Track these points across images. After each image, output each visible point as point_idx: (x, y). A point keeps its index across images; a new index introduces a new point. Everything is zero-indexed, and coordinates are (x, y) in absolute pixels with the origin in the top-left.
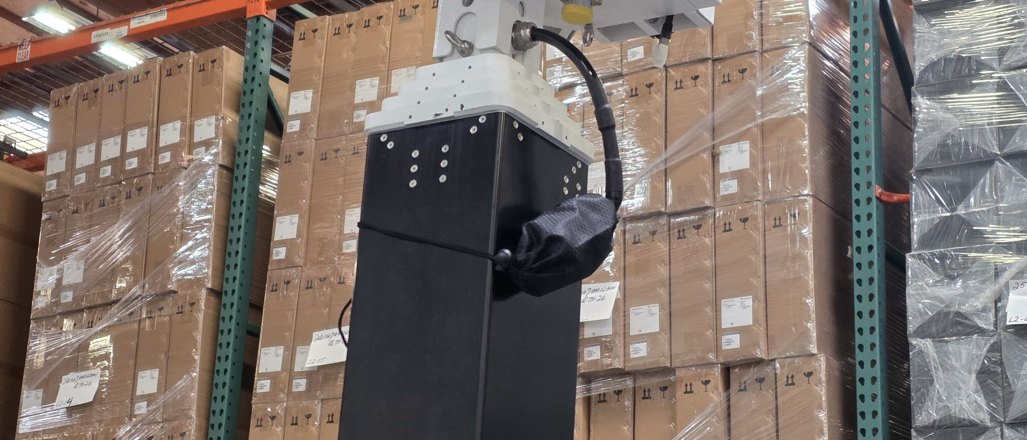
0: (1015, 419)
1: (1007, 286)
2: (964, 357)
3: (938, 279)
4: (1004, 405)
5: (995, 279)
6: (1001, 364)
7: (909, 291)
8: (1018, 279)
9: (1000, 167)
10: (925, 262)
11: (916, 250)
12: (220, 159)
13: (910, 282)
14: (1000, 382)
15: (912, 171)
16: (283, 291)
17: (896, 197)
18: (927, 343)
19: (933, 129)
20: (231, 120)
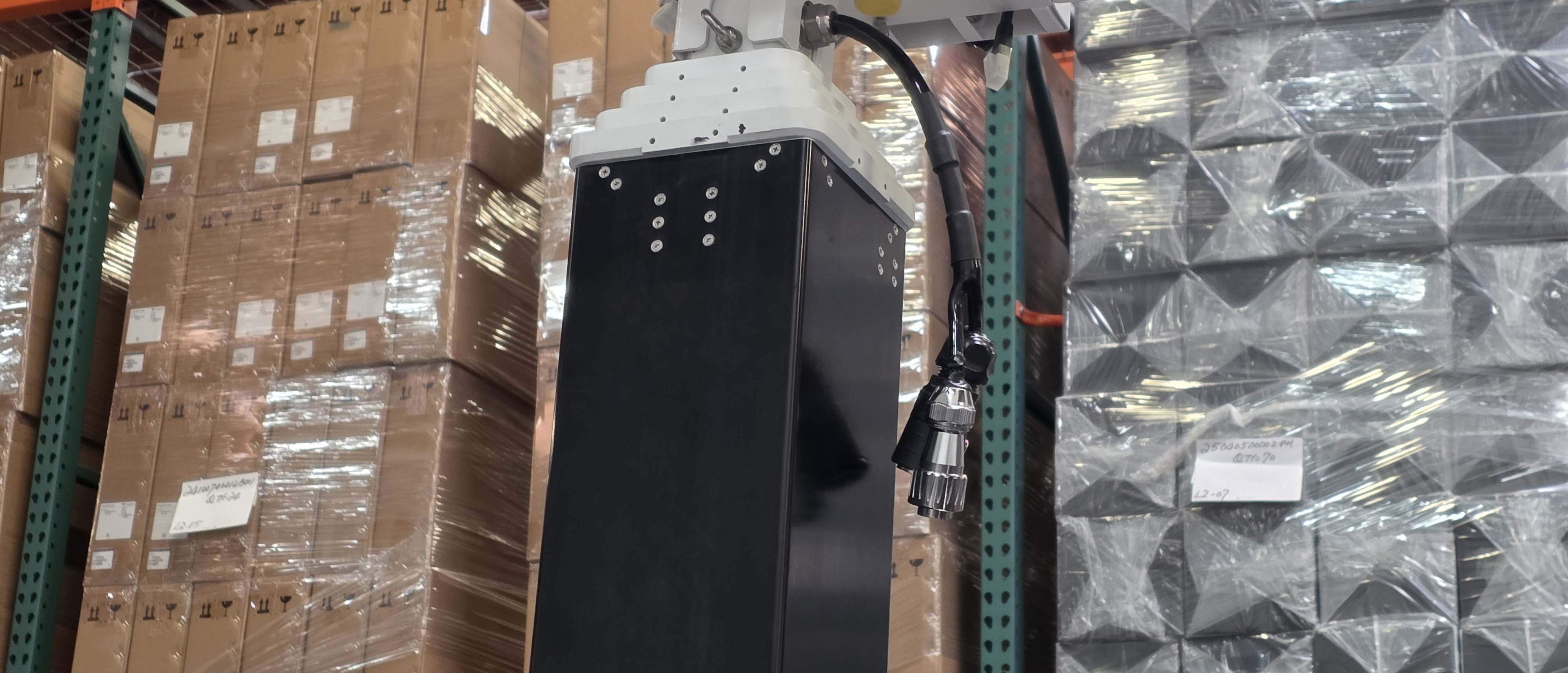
0: (1198, 633)
1: (1193, 449)
2: (1132, 545)
3: (1099, 434)
4: (1184, 612)
5: (1177, 437)
6: (1182, 555)
7: (1059, 449)
8: (1209, 438)
9: (1189, 283)
10: (1081, 410)
11: (1070, 393)
12: (44, 218)
13: (1060, 437)
14: (1180, 581)
15: (1067, 283)
16: (136, 419)
17: (1044, 318)
18: (1082, 524)
19: (1098, 226)
20: (61, 162)
